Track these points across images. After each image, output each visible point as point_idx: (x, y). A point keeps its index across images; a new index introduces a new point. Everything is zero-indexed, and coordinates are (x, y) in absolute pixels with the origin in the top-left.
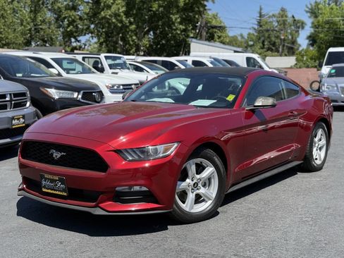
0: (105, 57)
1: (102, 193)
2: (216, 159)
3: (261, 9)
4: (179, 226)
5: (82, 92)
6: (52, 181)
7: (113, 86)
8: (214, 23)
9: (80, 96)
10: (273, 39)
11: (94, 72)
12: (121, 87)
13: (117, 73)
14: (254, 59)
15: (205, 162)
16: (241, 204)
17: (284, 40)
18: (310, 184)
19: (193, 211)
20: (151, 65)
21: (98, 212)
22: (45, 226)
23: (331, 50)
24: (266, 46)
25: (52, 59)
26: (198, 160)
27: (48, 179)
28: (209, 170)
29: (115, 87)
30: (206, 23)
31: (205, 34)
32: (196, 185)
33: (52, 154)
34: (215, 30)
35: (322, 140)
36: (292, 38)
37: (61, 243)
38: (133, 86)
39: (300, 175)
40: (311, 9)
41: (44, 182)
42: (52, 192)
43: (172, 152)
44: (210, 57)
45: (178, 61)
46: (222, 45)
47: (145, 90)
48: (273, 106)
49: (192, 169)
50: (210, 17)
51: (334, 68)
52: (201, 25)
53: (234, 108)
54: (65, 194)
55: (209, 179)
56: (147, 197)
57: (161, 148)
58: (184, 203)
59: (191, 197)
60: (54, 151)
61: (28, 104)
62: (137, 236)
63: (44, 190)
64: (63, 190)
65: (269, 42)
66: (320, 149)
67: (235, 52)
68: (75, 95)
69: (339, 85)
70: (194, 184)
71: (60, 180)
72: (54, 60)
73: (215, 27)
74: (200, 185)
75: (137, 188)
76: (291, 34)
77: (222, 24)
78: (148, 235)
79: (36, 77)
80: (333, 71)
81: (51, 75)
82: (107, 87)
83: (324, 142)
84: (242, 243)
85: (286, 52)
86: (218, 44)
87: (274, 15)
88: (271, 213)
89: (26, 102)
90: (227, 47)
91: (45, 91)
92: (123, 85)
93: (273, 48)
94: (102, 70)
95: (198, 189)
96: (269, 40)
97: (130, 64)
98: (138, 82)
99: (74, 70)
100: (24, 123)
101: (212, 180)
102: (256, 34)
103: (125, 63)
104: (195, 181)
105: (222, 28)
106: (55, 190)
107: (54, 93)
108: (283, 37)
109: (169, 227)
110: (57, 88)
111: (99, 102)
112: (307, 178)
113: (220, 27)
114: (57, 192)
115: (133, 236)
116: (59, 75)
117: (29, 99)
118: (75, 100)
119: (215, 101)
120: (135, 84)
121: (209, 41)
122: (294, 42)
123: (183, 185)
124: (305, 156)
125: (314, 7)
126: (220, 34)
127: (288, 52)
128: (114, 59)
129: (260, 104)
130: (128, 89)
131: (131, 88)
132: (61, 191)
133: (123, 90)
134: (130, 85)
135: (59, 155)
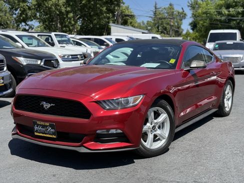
0: (55, 35)
1: (86, 135)
2: (169, 108)
3: (156, 4)
4: (143, 160)
5: (44, 60)
6: (43, 126)
7: (64, 56)
8: (127, 13)
9: (42, 63)
10: (165, 25)
11: (48, 46)
12: (70, 57)
13: (64, 47)
15: (160, 110)
16: (182, 141)
17: (173, 26)
18: (226, 126)
19: (152, 148)
20: (87, 41)
21: (83, 150)
22: (37, 162)
23: (212, 31)
24: (160, 30)
25: (16, 35)
26: (155, 109)
27: (40, 125)
28: (163, 116)
29: (66, 57)
30: (121, 13)
31: (121, 20)
32: (154, 128)
33: (43, 105)
34: (127, 17)
35: (230, 93)
36: (178, 25)
37: (54, 176)
38: (79, 56)
39: (215, 119)
40: (192, 4)
41: (36, 128)
42: (43, 135)
43: (139, 102)
44: (128, 37)
45: (106, 39)
46: (133, 29)
47: (101, 57)
48: (205, 67)
49: (151, 115)
50: (124, 8)
51: (217, 44)
52: (117, 14)
53: (176, 69)
54: (55, 137)
55: (163, 123)
56: (121, 137)
57: (131, 99)
58: (145, 141)
59: (151, 137)
60: (45, 103)
61: (5, 68)
62: (113, 168)
63: (36, 134)
64: (53, 134)
65: (163, 27)
66: (228, 100)
67: (143, 33)
68: (39, 62)
69: (222, 56)
70: (153, 127)
71: (50, 126)
72: (18, 36)
73: (128, 16)
74: (157, 128)
75: (113, 131)
76: (177, 22)
77: (132, 14)
78: (121, 167)
79: (7, 48)
80: (217, 46)
81: (18, 47)
82: (60, 56)
83: (230, 95)
84: (196, 172)
85: (174, 35)
86: (130, 27)
87: (165, 9)
88: (208, 148)
89: (4, 67)
90: (137, 29)
91: (16, 59)
92: (72, 55)
93: (165, 32)
94: (53, 45)
95: (155, 131)
96: (162, 26)
97: (73, 41)
98: (82, 53)
99: (32, 44)
100: (3, 83)
101: (165, 124)
102: (153, 22)
103: (69, 39)
104: (153, 125)
105: (132, 16)
106: (45, 134)
107: (23, 61)
108: (172, 24)
109: (135, 160)
110: (25, 57)
111: (56, 68)
112: (222, 121)
113: (131, 15)
114: (48, 136)
115: (110, 169)
116: (23, 47)
117: (5, 65)
118: (39, 66)
119: (159, 64)
120: (80, 55)
121: (124, 25)
122: (179, 27)
123: (145, 128)
124: (220, 105)
125: (193, 3)
126: (131, 21)
128: (62, 36)
129: (195, 66)
130: (75, 58)
131: (77, 58)
132: (51, 134)
133: (72, 59)
134: (77, 55)
135: (49, 106)
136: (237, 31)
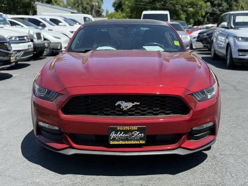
10: (85, 5)
12: (18, 39)
13: (3, 27)
14: (89, 18)
23: (145, 12)
27: (122, 131)
29: (13, 39)
33: (119, 106)
36: (99, 5)
41: (113, 135)
42: (124, 143)
54: (143, 142)
64: (141, 139)
65: (83, 7)
67: (72, 13)
71: (139, 130)
90: (66, 9)
92: (19, 37)
106: (128, 141)
108: (94, 4)
122: (100, 8)
127: (96, 15)
130: (22, 40)
131: (24, 40)
132: (137, 140)
133: (19, 41)
134: (23, 37)
135: (130, 105)
136: (167, 12)
